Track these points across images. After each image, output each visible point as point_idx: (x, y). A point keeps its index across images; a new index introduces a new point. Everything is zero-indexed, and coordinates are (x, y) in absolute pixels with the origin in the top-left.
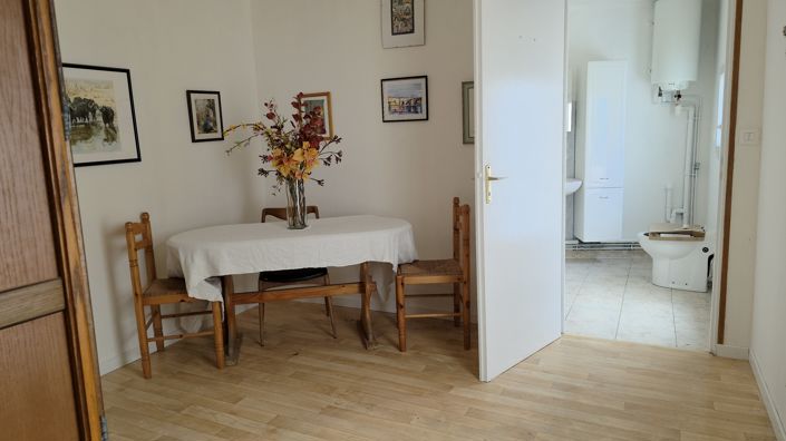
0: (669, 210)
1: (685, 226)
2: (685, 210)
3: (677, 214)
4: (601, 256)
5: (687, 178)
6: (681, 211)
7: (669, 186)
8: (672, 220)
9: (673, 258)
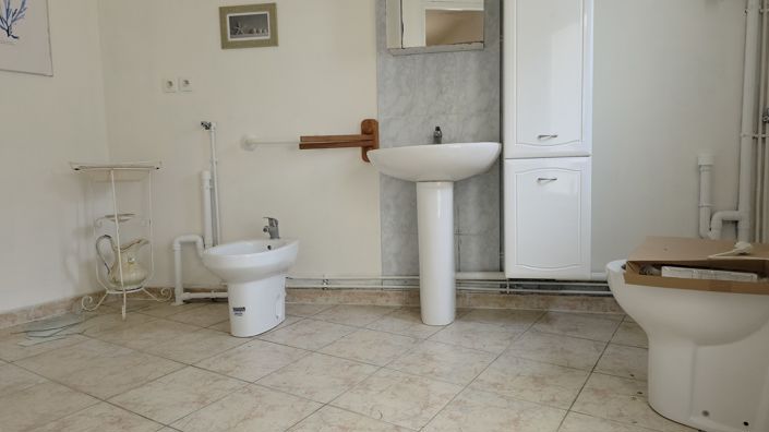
0: (704, 214)
1: (742, 245)
2: (743, 214)
3: (725, 222)
4: (558, 307)
5: (747, 143)
6: (731, 215)
7: (705, 160)
8: (714, 235)
9: (704, 340)
